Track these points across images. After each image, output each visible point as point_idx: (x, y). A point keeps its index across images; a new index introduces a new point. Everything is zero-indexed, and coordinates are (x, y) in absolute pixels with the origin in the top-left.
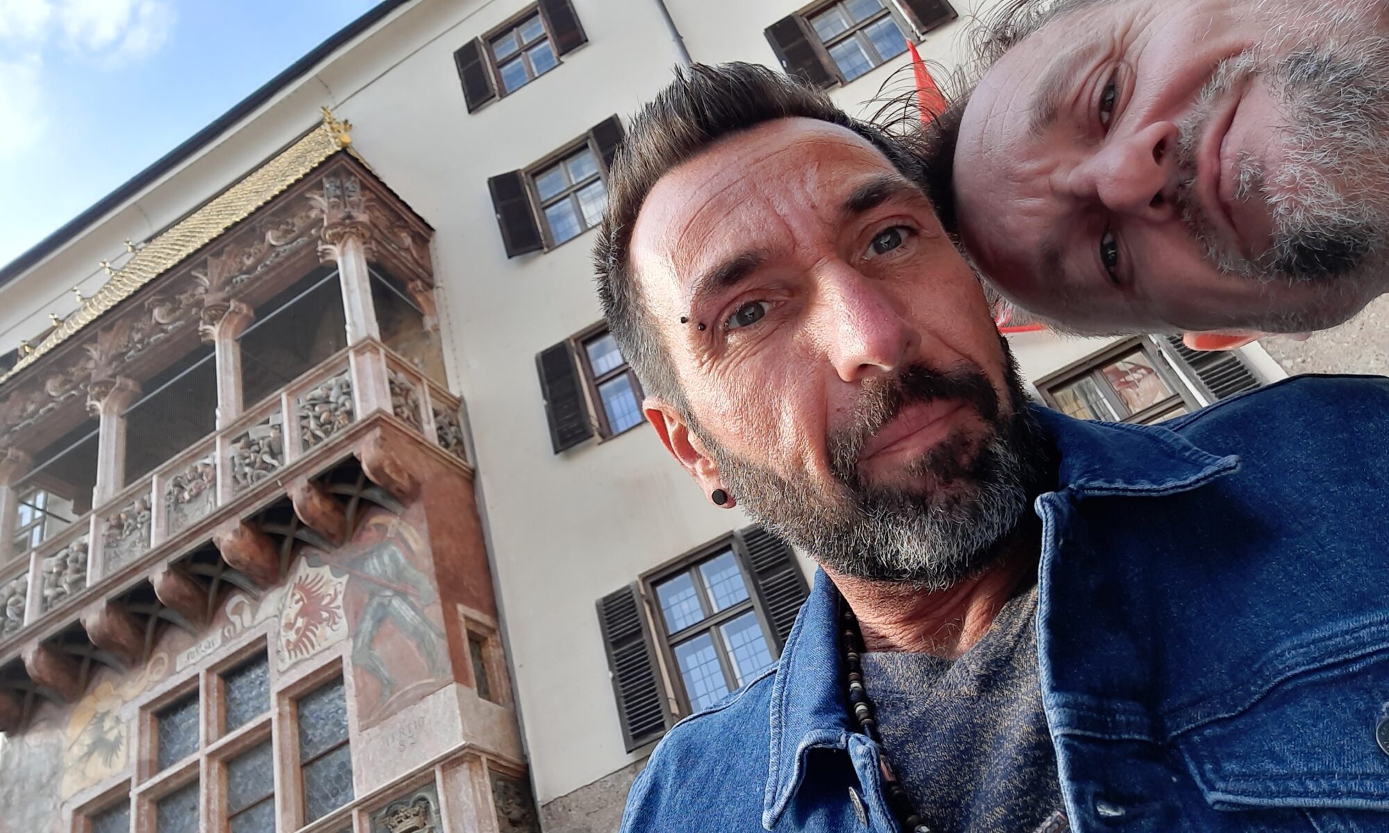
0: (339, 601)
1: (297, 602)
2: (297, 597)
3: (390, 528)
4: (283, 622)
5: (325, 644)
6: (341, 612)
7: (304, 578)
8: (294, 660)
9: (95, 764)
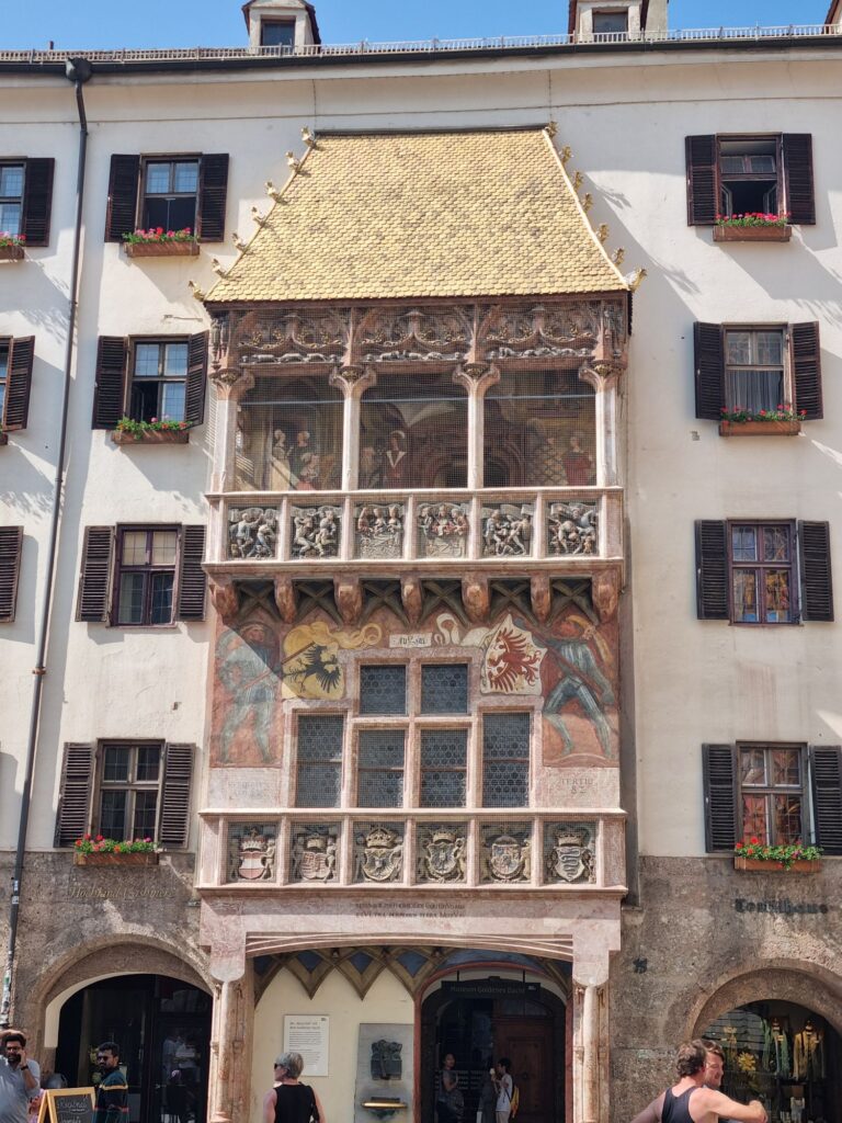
0: (537, 665)
1: (501, 647)
2: (502, 643)
3: (586, 632)
4: (488, 657)
5: (521, 691)
6: (537, 674)
7: (508, 631)
8: (494, 689)
9: (313, 683)
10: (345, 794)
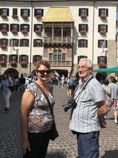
5: (65, 52)
9: (51, 51)
10: (53, 59)
